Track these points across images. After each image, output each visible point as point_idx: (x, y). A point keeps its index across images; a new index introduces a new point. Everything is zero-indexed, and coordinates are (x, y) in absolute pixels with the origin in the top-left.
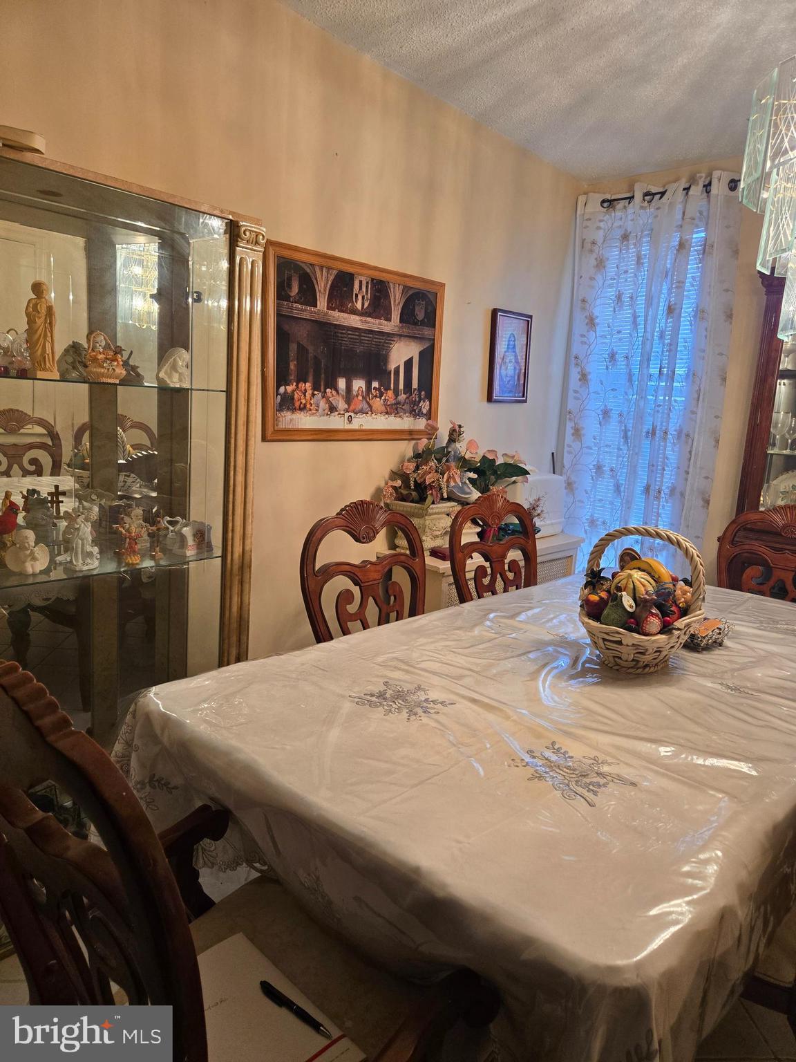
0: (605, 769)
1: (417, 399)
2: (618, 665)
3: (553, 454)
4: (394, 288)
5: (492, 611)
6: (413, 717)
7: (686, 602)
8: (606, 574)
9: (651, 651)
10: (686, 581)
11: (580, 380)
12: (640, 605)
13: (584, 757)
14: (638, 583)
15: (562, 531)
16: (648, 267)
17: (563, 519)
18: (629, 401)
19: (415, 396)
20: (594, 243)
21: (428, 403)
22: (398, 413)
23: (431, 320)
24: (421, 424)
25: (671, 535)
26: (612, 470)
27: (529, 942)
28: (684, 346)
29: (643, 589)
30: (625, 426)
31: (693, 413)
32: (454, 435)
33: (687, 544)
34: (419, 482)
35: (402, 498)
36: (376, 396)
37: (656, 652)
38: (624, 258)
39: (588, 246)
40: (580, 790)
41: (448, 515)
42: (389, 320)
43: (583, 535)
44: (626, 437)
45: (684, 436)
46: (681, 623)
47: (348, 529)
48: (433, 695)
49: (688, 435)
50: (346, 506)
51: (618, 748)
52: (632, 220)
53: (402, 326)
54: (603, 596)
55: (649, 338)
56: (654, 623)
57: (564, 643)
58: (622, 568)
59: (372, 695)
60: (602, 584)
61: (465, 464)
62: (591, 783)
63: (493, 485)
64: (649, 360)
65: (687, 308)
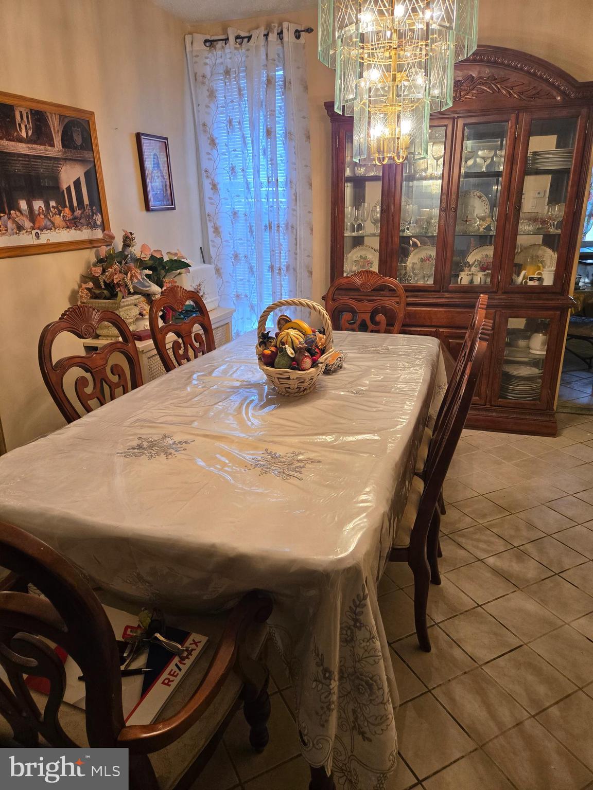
0: (301, 457)
1: (91, 214)
2: (288, 393)
3: (201, 248)
4: (51, 117)
5: (193, 373)
6: (170, 456)
7: (322, 345)
8: (272, 335)
9: (307, 380)
10: (320, 332)
11: (212, 189)
12: (297, 352)
13: (287, 453)
14: (294, 337)
15: (218, 306)
16: (248, 97)
17: (218, 297)
18: (249, 203)
19: (88, 211)
20: (204, 76)
21: (100, 216)
22: (77, 226)
23: (88, 143)
24: (99, 234)
25: (309, 303)
26: (246, 257)
27: (293, 561)
28: (281, 160)
29: (297, 341)
30: (250, 223)
31: (294, 210)
32: (128, 241)
33: (319, 307)
34: (108, 282)
35: (96, 297)
36: (55, 214)
37: (310, 379)
38: (228, 89)
39: (199, 79)
40: (291, 473)
41: (135, 305)
42: (53, 145)
43: (233, 307)
44: (251, 231)
45: (291, 228)
46: (322, 359)
47: (71, 329)
48: (177, 438)
49: (292, 227)
50: (66, 311)
51: (304, 443)
52: (230, 58)
53: (65, 151)
54: (273, 350)
55: (256, 154)
56: (308, 362)
57: (249, 385)
58: (280, 329)
59: (134, 449)
60: (271, 342)
61: (141, 264)
62: (297, 467)
63: (164, 277)
64: (258, 172)
65: (279, 130)
